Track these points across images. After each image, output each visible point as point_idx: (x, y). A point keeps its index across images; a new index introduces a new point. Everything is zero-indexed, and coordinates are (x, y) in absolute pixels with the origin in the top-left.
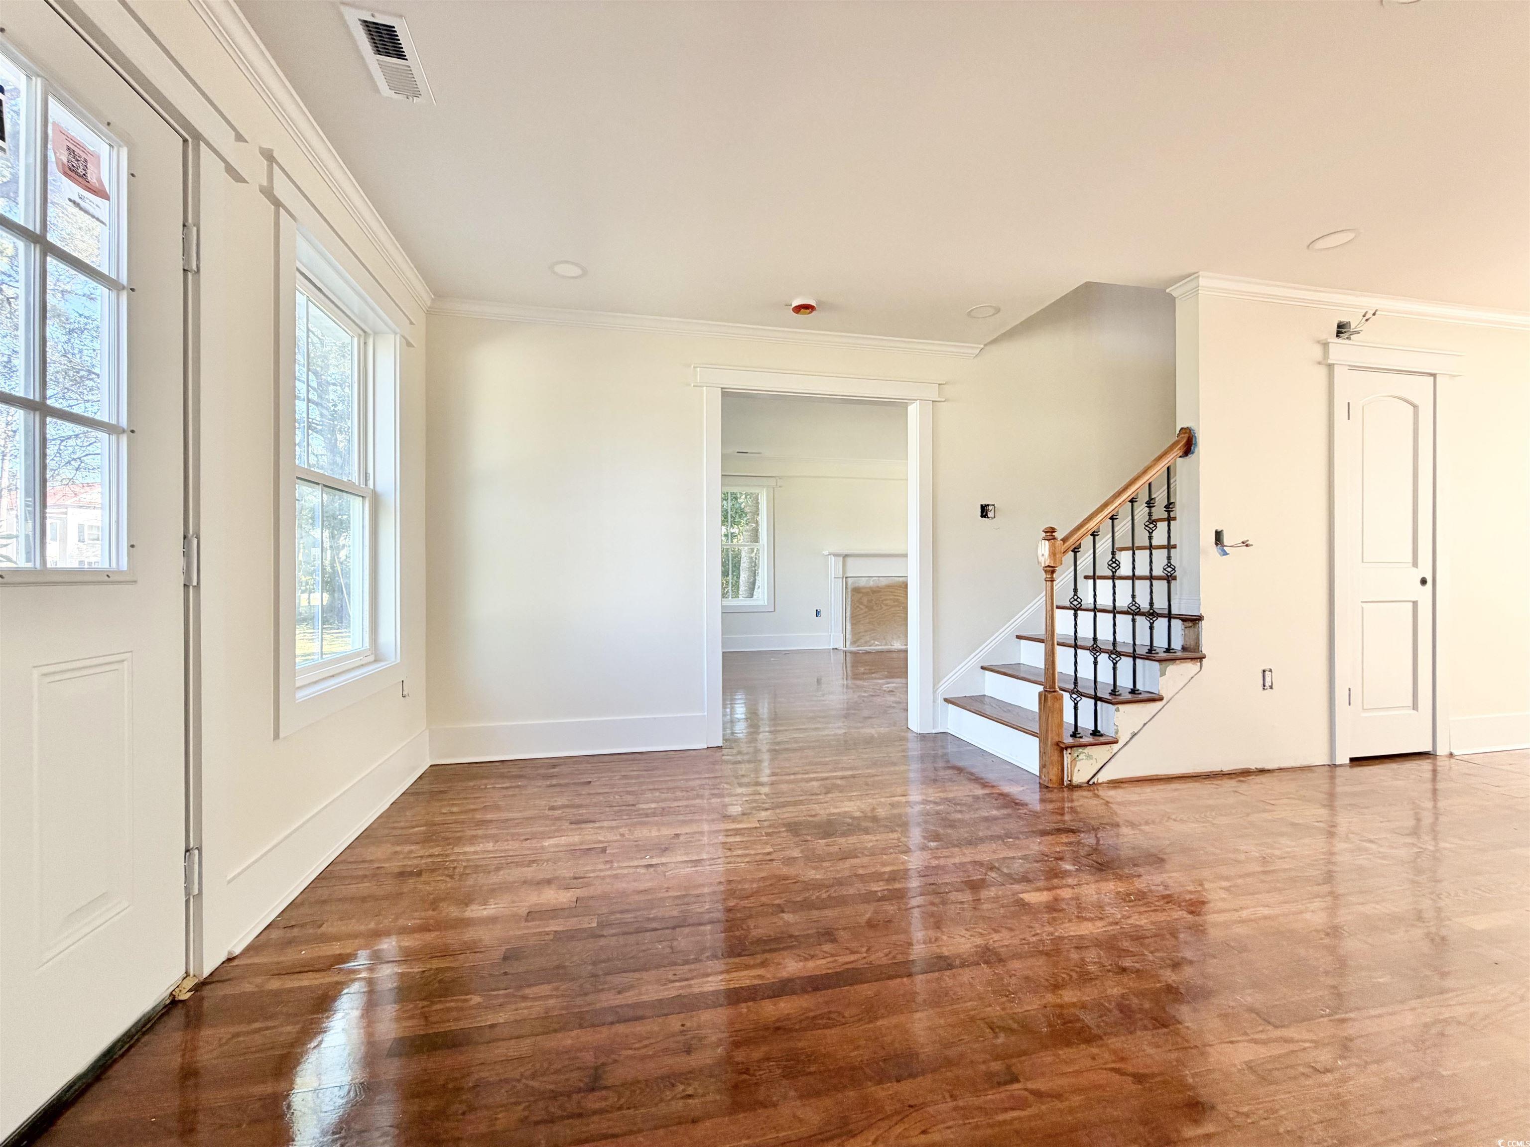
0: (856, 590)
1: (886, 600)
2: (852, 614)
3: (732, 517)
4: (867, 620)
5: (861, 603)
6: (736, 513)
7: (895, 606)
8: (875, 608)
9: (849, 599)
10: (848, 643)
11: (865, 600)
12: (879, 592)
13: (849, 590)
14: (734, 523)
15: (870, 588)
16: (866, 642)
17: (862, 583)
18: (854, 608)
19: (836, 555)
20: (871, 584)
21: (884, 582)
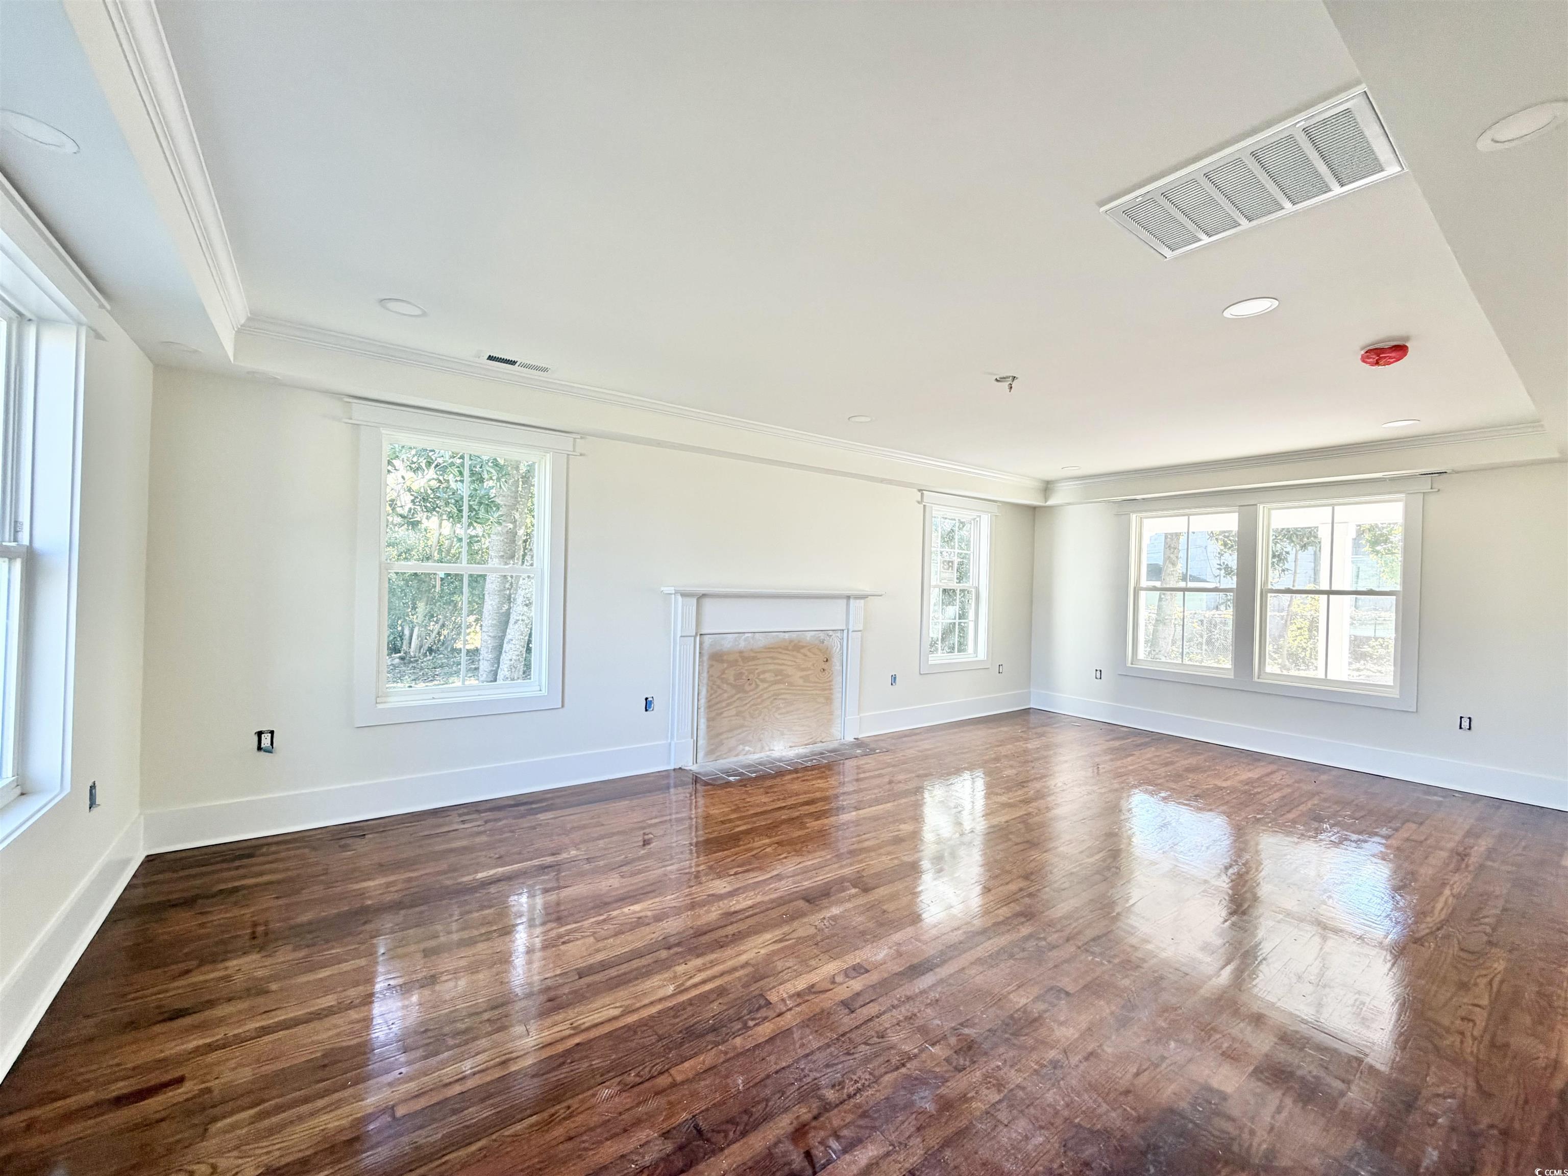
0: (717, 657)
1: (764, 672)
2: (709, 701)
3: (471, 509)
4: (734, 712)
5: (725, 681)
6: (480, 503)
7: (777, 682)
8: (747, 688)
9: (705, 675)
10: (701, 755)
11: (730, 675)
12: (754, 658)
13: (705, 658)
14: (474, 519)
15: (741, 652)
16: (730, 750)
17: (727, 644)
18: (713, 688)
19: (684, 595)
20: (742, 645)
21: (761, 642)
